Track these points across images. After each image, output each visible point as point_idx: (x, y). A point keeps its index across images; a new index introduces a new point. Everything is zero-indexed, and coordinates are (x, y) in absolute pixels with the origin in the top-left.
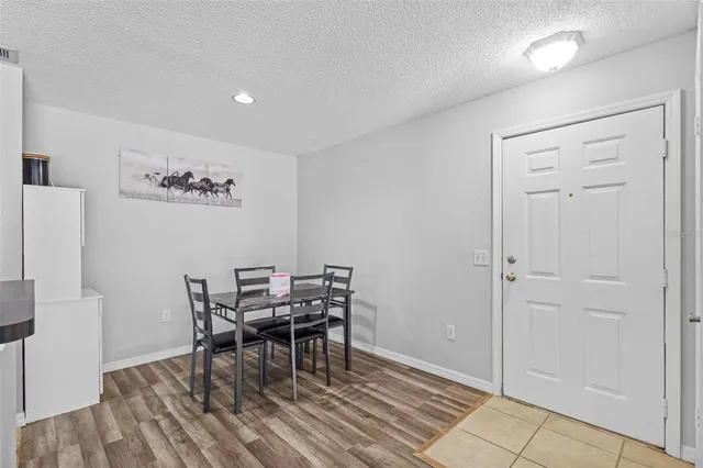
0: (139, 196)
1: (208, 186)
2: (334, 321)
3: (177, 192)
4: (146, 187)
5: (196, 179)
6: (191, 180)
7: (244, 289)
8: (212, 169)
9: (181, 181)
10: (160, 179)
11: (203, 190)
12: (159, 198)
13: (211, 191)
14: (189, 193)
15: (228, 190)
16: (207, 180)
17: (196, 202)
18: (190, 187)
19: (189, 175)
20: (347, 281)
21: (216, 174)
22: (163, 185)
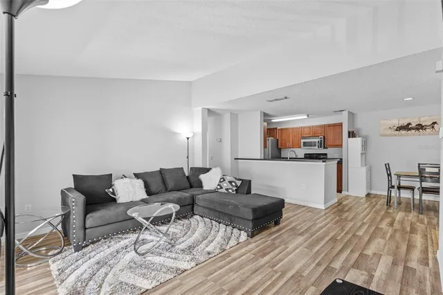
0: (386, 135)
1: (420, 127)
3: (403, 132)
4: (389, 132)
5: (414, 125)
6: (410, 126)
8: (422, 119)
10: (395, 128)
11: (418, 129)
12: (395, 135)
13: (422, 129)
14: (409, 132)
15: (433, 127)
16: (418, 125)
17: (414, 135)
19: (410, 124)
21: (424, 121)
22: (397, 130)
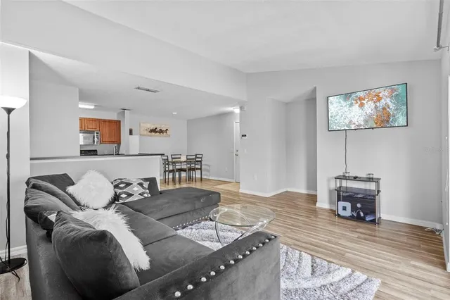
0: (145, 135)
1: (161, 131)
2: (198, 169)
3: (153, 134)
4: (145, 133)
5: (158, 130)
7: (174, 160)
8: (162, 126)
9: (154, 131)
10: (149, 130)
11: (160, 133)
12: (149, 136)
13: (162, 133)
14: (156, 134)
15: (166, 132)
16: (161, 130)
17: (158, 136)
18: (157, 132)
19: (156, 128)
20: (201, 158)
21: (163, 128)
22: (150, 132)
